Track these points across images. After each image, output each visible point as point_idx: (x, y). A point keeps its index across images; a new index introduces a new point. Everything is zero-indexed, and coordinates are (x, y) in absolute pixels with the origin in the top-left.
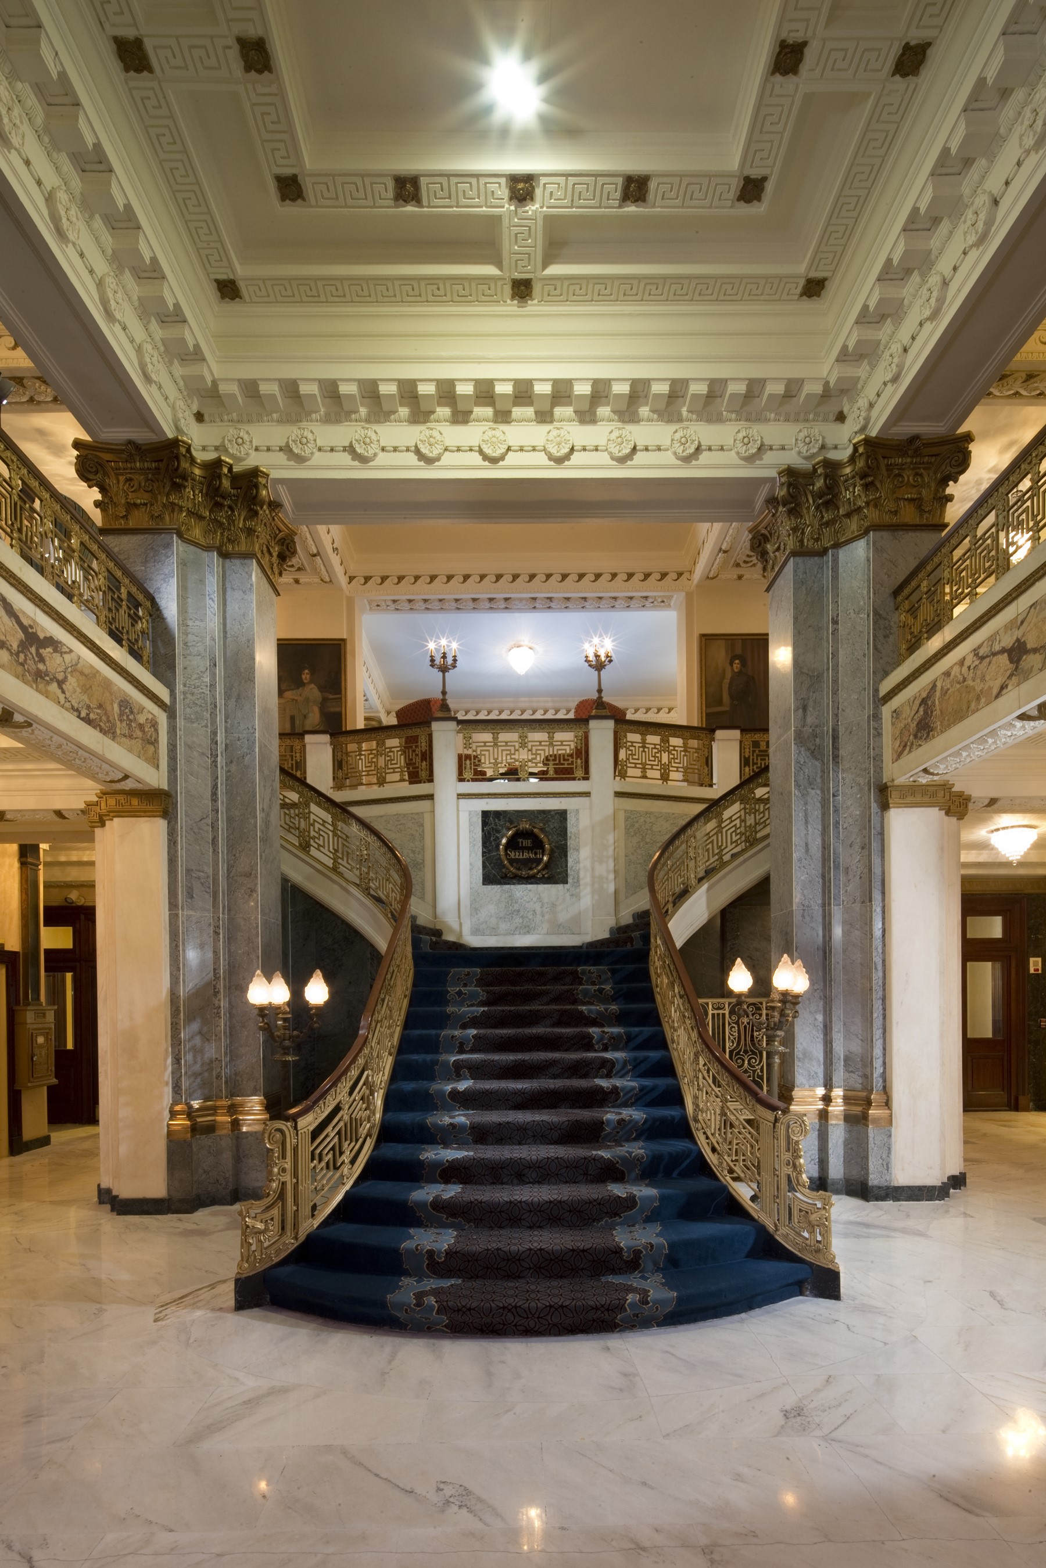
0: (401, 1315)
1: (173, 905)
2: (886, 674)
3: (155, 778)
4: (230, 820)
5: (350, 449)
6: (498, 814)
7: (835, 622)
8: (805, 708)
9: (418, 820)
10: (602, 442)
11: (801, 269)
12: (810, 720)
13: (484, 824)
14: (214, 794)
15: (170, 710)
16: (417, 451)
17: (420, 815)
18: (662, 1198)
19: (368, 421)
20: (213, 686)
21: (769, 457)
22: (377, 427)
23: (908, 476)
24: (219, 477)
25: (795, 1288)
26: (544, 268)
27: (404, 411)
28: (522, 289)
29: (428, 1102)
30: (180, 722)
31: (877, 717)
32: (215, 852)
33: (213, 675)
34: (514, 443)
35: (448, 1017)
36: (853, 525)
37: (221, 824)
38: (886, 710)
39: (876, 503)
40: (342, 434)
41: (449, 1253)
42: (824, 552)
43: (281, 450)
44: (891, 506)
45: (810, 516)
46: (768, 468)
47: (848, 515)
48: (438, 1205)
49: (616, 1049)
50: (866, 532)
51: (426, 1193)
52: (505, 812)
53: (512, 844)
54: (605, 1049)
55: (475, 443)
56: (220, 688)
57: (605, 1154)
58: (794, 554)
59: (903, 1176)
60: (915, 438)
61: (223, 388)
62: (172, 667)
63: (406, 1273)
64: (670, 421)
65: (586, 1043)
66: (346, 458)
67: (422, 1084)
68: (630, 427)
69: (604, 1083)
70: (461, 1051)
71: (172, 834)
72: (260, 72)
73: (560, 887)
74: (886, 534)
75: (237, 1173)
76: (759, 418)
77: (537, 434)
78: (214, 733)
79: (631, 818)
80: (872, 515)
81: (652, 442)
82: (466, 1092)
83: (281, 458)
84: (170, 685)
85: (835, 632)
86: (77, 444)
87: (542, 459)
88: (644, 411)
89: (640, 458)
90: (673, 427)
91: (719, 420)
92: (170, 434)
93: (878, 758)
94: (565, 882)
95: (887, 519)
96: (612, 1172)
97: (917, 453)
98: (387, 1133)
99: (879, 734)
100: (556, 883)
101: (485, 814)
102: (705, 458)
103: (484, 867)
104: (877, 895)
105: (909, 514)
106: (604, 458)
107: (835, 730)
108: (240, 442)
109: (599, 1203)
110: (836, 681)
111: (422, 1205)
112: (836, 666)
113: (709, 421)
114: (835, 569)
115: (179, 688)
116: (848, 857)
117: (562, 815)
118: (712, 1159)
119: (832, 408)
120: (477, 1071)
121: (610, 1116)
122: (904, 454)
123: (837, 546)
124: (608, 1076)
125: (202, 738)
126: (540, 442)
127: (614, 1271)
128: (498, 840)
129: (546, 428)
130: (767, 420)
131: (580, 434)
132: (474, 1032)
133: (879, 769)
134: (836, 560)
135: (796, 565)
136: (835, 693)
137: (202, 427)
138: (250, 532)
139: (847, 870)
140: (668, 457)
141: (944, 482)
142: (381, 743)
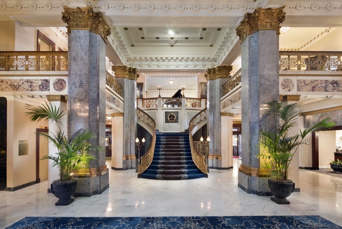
0: (157, 178)
1: (124, 128)
2: (221, 97)
3: (122, 111)
4: (131, 116)
5: (148, 65)
6: (168, 112)
7: (215, 89)
8: (211, 101)
9: (155, 113)
10: (183, 64)
11: (209, 44)
12: (212, 103)
13: (165, 113)
14: (129, 112)
15: (123, 101)
16: (157, 65)
17: (156, 112)
18: (188, 166)
19: (151, 61)
20: (129, 98)
21: (206, 66)
22: (152, 62)
23: (224, 70)
24: (131, 70)
25: (203, 177)
26: (175, 44)
27: (156, 60)
28: (172, 46)
29: (159, 155)
30: (125, 103)
31: (220, 103)
32: (129, 120)
33: (129, 96)
34: (171, 64)
35: (161, 144)
36: (217, 76)
37: (130, 117)
38: (221, 102)
39: (220, 74)
40: (147, 63)
41: (163, 171)
42: (214, 80)
43: (139, 65)
44: (222, 75)
45: (212, 75)
46: (206, 68)
47: (217, 75)
48: (161, 167)
49: (184, 148)
50: (219, 78)
51: (159, 166)
52: (169, 112)
53: (170, 117)
54: (182, 148)
55: (165, 64)
56: (130, 98)
57: (181, 161)
58: (209, 80)
59: (223, 166)
60: (225, 66)
61: (131, 58)
62: (124, 96)
63: (158, 174)
64: (192, 61)
65: (180, 147)
66: (148, 66)
67: (158, 153)
68: (187, 62)
69: (182, 153)
70: (163, 148)
71: (124, 118)
72: (141, 30)
73: (177, 123)
74: (221, 78)
75: (131, 165)
76: (205, 61)
77: (174, 63)
78: (129, 104)
79: (188, 113)
80: (220, 76)
81: (190, 64)
82: (164, 154)
83: (139, 66)
84: (124, 98)
85: (215, 91)
86: (112, 66)
87: (175, 66)
88: (189, 60)
89: (188, 66)
90: (193, 62)
91: (199, 61)
92: (125, 65)
93: (220, 109)
94: (178, 122)
95: (222, 76)
96: (182, 163)
97: (225, 68)
98: (154, 159)
99: (220, 106)
100: (176, 123)
101: (166, 112)
102: (197, 66)
103: (165, 120)
104: (220, 127)
105: (224, 76)
106: (183, 66)
107: (215, 105)
108: (133, 64)
109: (180, 167)
110: (215, 98)
111: (159, 167)
112: (215, 96)
113: (198, 61)
114: (215, 82)
115: (125, 98)
116: (216, 122)
117: (178, 112)
118: (194, 162)
119: (215, 60)
120: (165, 151)
121: (182, 157)
122: (224, 68)
123: (215, 79)
124: (182, 152)
125: (128, 105)
126: (174, 64)
127: (181, 174)
128: (168, 116)
129: (175, 62)
130: (206, 61)
131: (180, 63)
132: (165, 146)
133: (220, 110)
134: (215, 81)
135: (210, 81)
136: (215, 99)
137: (128, 62)
138: (134, 76)
139: (216, 124)
140: (192, 66)
141: (229, 71)
142: (150, 101)
